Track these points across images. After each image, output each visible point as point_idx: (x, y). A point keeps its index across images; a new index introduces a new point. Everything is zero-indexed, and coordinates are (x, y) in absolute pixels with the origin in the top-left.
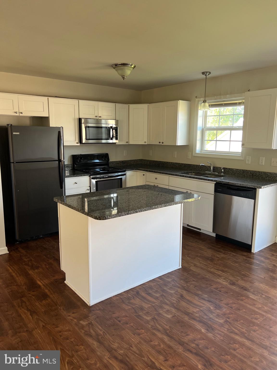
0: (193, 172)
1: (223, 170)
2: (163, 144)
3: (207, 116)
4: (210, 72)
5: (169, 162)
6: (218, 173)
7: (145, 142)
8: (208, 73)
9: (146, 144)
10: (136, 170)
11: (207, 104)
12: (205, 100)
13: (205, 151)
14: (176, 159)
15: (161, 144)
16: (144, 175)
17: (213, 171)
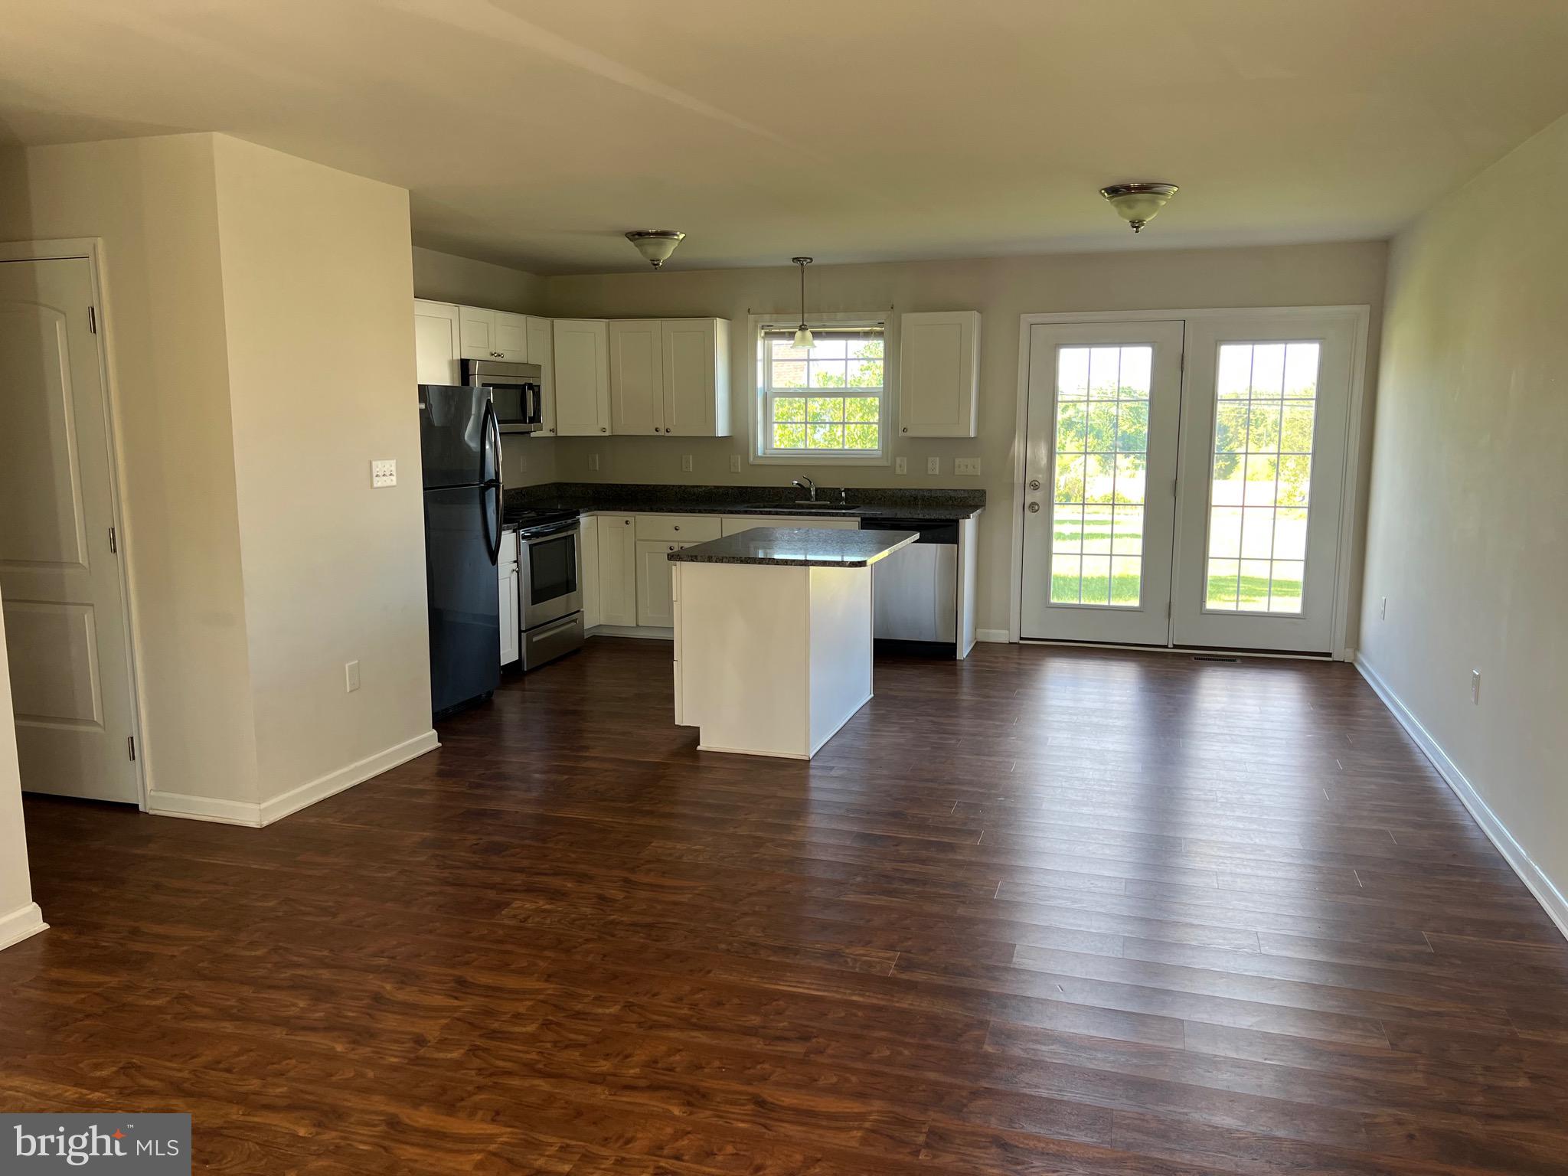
0: (762, 506)
1: (843, 494)
2: (667, 434)
3: (771, 361)
4: (811, 259)
5: (670, 486)
6: (831, 502)
7: (604, 430)
8: (808, 260)
9: (607, 434)
10: (595, 510)
11: (808, 334)
12: (803, 325)
13: (777, 451)
14: (692, 473)
15: (662, 433)
16: (627, 522)
17: (816, 500)
